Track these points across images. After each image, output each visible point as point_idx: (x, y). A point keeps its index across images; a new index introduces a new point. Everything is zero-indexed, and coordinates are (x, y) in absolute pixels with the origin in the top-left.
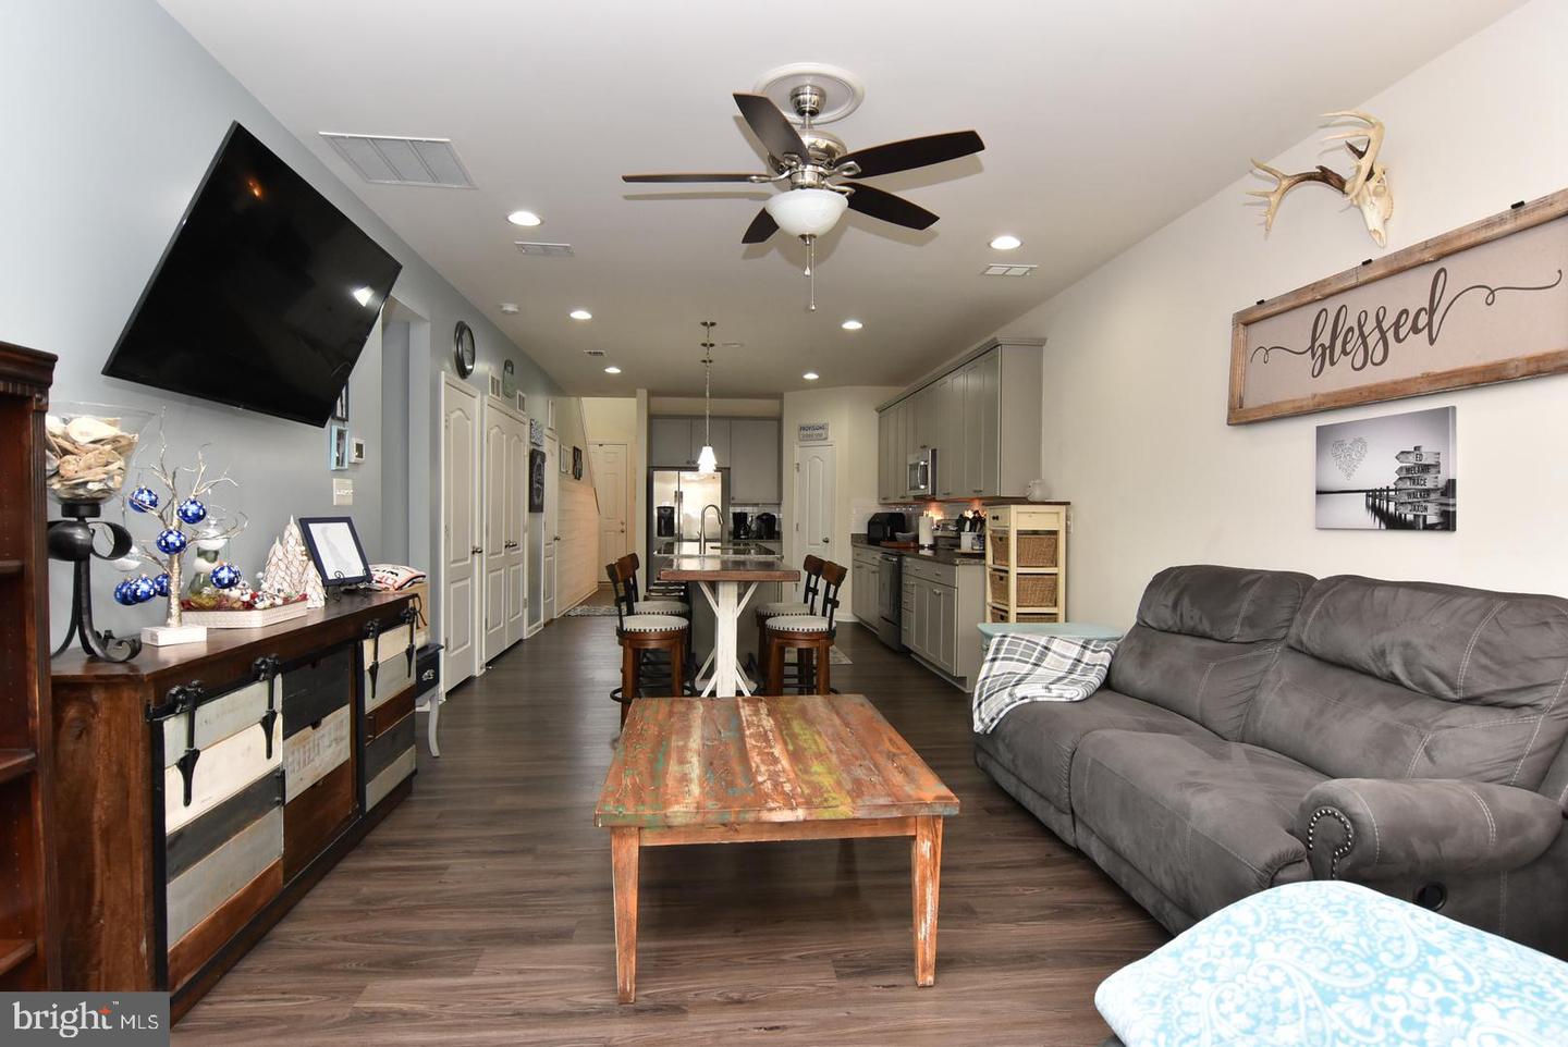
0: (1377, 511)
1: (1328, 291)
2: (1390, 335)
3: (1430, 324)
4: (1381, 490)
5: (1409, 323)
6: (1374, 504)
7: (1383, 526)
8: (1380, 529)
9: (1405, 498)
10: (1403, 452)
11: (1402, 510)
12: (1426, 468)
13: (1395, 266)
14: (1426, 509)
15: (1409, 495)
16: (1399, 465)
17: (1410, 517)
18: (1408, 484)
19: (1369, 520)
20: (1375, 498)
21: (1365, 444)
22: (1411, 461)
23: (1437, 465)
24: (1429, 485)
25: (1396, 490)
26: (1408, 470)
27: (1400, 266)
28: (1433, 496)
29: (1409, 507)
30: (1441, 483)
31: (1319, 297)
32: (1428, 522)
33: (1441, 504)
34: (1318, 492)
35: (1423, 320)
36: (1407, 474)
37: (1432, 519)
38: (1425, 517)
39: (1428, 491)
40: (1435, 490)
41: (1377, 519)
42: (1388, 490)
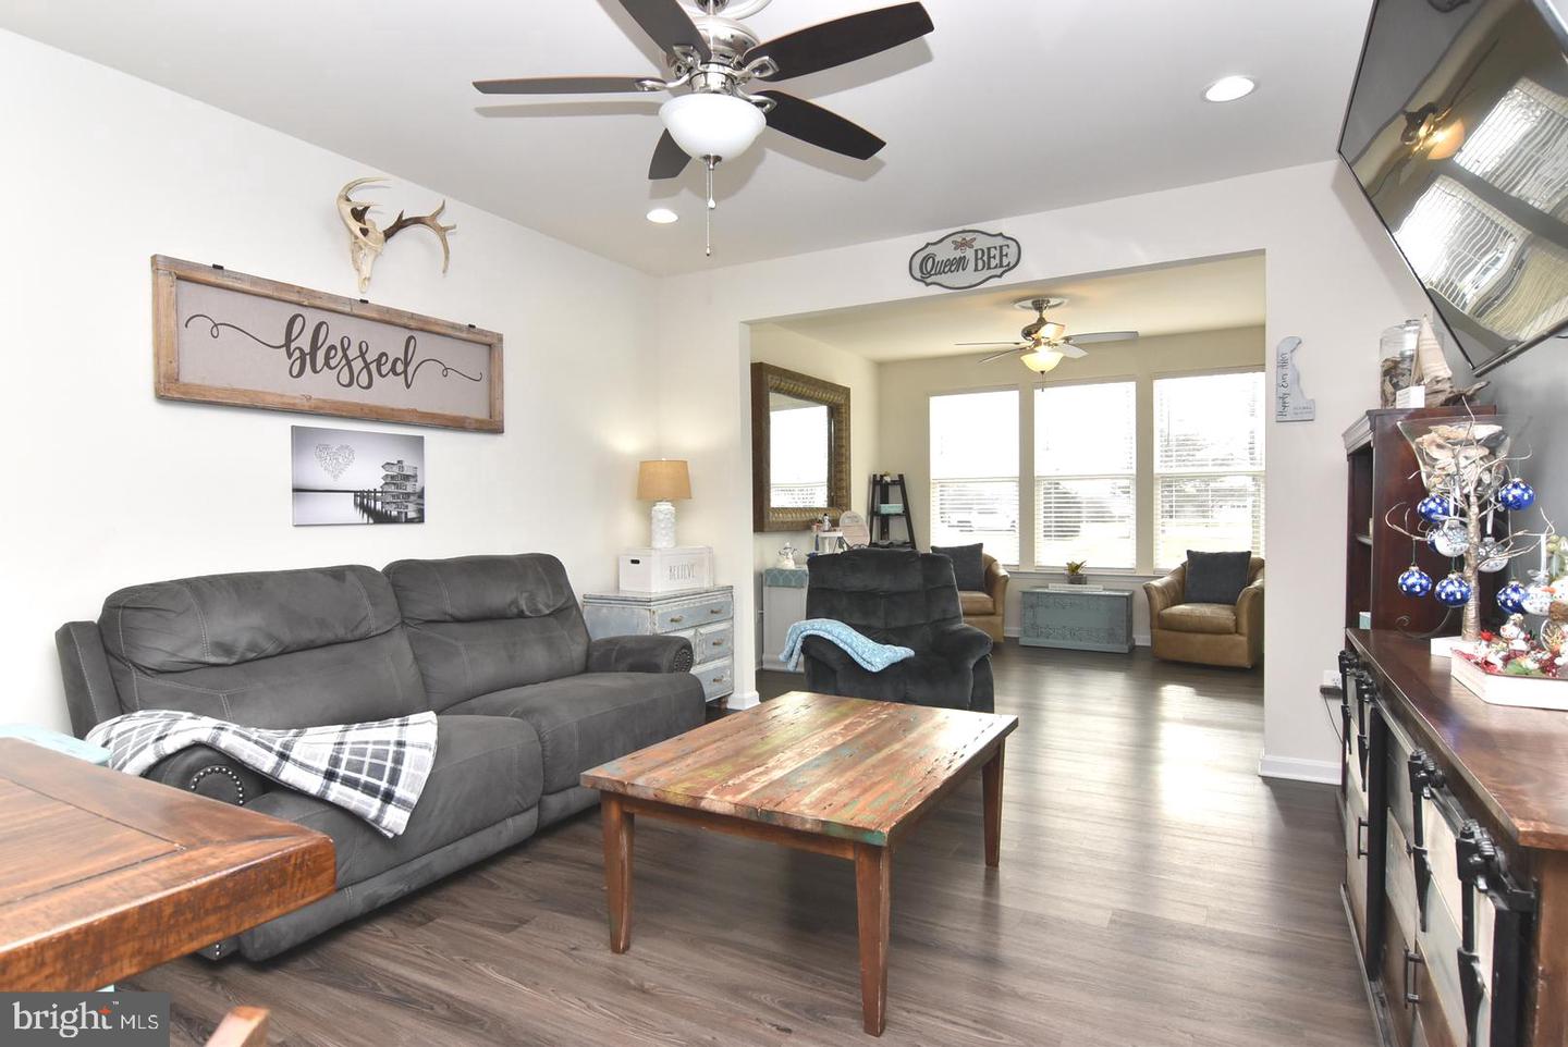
0: (365, 509)
1: (318, 303)
2: (373, 367)
3: (405, 372)
4: (369, 492)
5: (389, 365)
6: (362, 503)
7: (371, 521)
8: (368, 524)
9: (390, 499)
10: (388, 464)
11: (387, 507)
12: (407, 478)
13: (387, 318)
14: (407, 507)
15: (394, 496)
16: (384, 473)
17: (394, 513)
18: (392, 488)
19: (357, 516)
20: (363, 498)
21: (352, 452)
22: (395, 471)
23: (415, 476)
24: (409, 490)
25: (382, 492)
26: (393, 477)
27: (389, 319)
28: (412, 498)
29: (394, 506)
30: (418, 490)
31: (305, 303)
32: (409, 517)
33: (418, 504)
34: (296, 490)
35: (400, 367)
36: (391, 480)
37: (412, 515)
38: (406, 513)
39: (408, 494)
40: (413, 494)
41: (366, 516)
42: (375, 491)
